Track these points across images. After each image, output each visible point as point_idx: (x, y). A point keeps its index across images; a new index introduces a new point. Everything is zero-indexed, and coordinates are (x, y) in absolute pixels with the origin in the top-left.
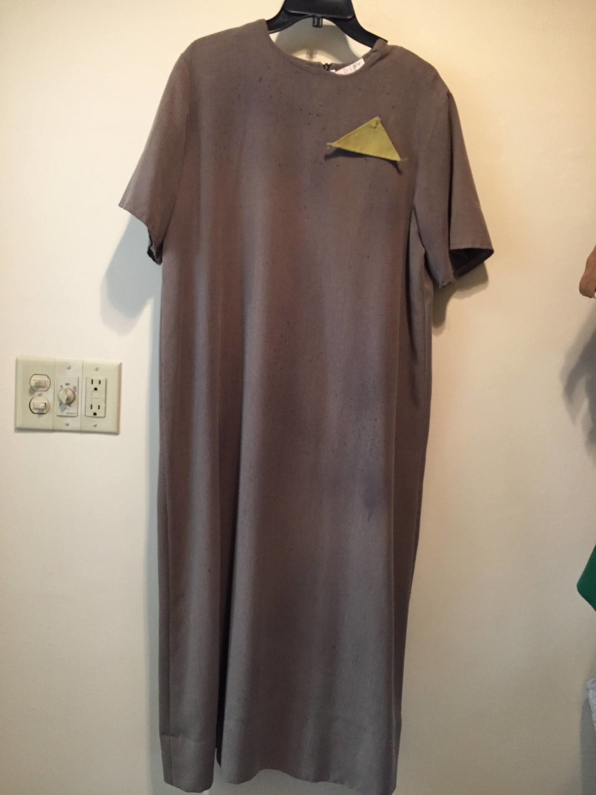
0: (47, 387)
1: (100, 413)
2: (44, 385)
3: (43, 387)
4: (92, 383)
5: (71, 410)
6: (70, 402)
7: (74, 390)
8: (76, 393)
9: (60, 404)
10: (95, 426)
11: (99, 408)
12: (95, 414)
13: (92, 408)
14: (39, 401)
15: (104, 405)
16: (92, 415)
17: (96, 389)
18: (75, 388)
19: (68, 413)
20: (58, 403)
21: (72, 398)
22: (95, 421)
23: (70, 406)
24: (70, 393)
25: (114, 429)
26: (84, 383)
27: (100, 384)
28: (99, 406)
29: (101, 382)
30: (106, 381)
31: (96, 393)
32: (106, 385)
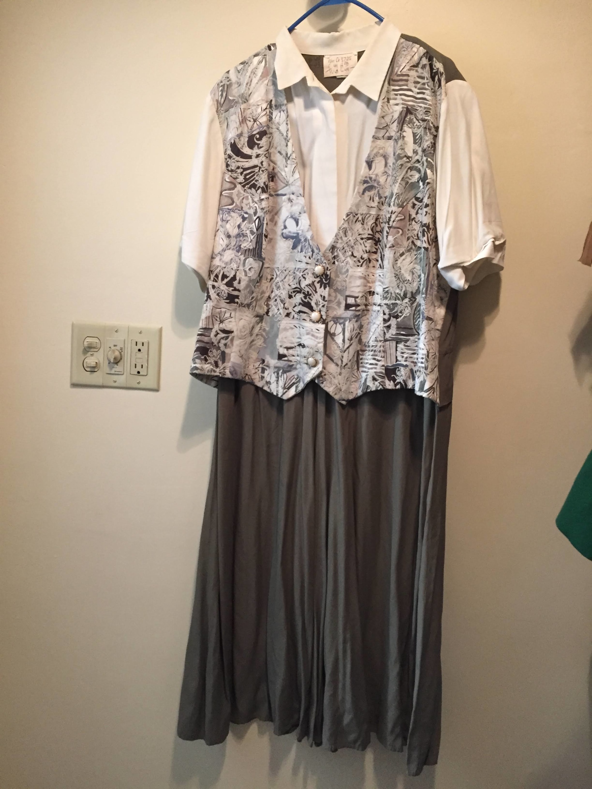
0: (98, 348)
1: (143, 372)
2: (95, 346)
3: (94, 348)
4: (136, 345)
5: (118, 368)
6: (117, 361)
7: (121, 351)
8: (122, 353)
9: (109, 363)
10: (139, 383)
11: (142, 368)
12: (139, 372)
13: (136, 367)
14: (91, 361)
15: (147, 365)
16: (136, 373)
18: (121, 349)
19: (115, 371)
20: (108, 362)
21: (119, 359)
22: (140, 378)
23: (117, 365)
24: (117, 353)
25: (155, 386)
26: (129, 345)
27: (143, 345)
28: (142, 365)
29: (144, 344)
30: (148, 343)
31: (139, 355)
32: (148, 346)
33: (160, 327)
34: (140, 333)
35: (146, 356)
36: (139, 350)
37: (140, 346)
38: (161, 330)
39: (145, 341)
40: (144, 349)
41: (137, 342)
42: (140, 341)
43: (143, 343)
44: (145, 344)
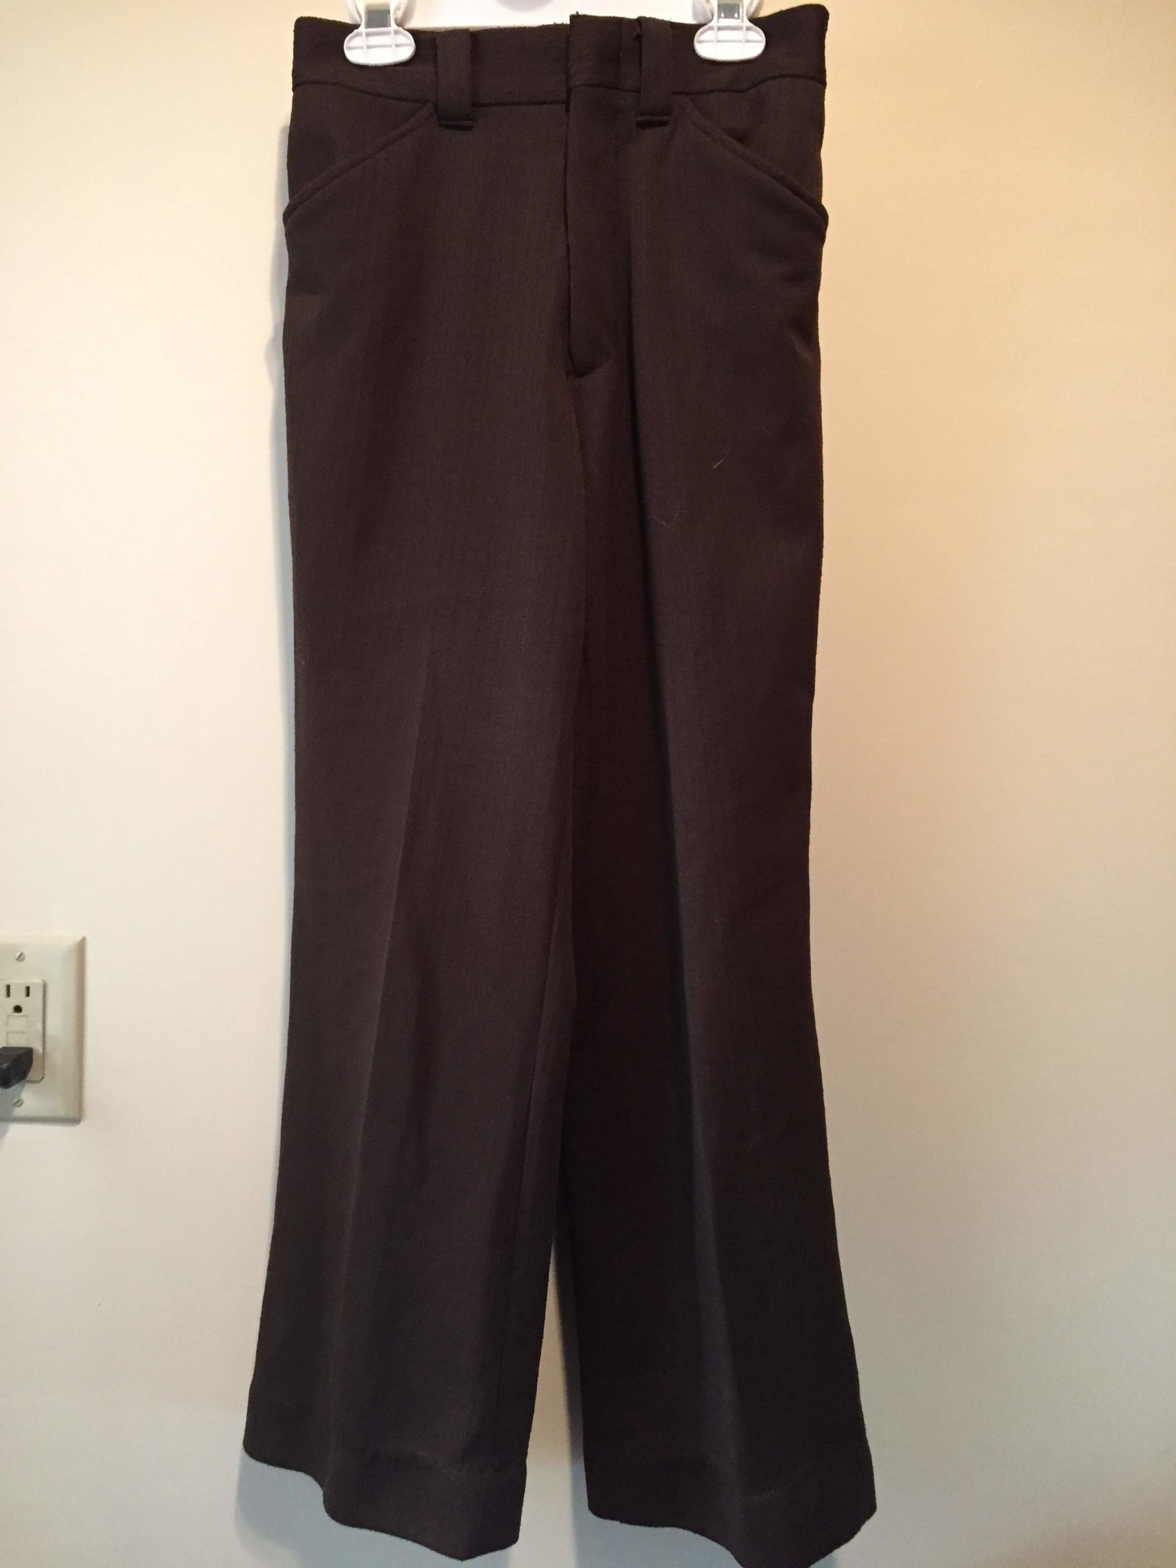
4: (8, 995)
10: (18, 1103)
22: (18, 1091)
25: (67, 1110)
27: (28, 994)
29: (31, 990)
30: (45, 987)
31: (18, 1021)
32: (44, 996)
33: (79, 938)
34: (21, 958)
35: (39, 1026)
36: (18, 1009)
37: (18, 998)
38: (81, 948)
39: (35, 981)
40: (31, 1005)
41: (8, 988)
42: (18, 983)
43: (28, 988)
44: (36, 993)
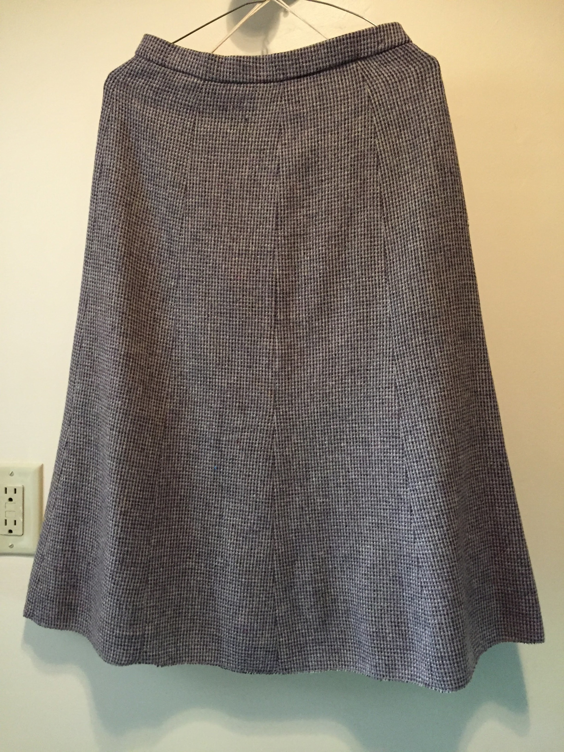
1: (17, 530)
4: (6, 492)
10: (11, 546)
11: (15, 524)
12: (10, 531)
13: (6, 524)
15: (22, 520)
16: (7, 532)
17: (11, 500)
22: (11, 540)
25: (34, 550)
27: (15, 493)
28: (15, 521)
29: (17, 490)
30: (24, 489)
31: (10, 506)
32: (23, 494)
33: (40, 465)
34: (12, 474)
35: (21, 508)
37: (10, 494)
38: (41, 468)
39: (18, 485)
40: (17, 498)
41: (6, 489)
42: (11, 486)
43: (15, 490)
44: (19, 491)
